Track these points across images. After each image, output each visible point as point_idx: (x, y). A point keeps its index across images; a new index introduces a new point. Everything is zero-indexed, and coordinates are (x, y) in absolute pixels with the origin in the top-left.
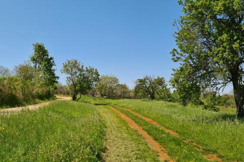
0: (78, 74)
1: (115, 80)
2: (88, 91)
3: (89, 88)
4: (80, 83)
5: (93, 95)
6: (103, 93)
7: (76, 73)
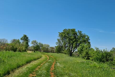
0: (36, 44)
1: (48, 46)
2: (39, 50)
3: (39, 49)
4: (37, 47)
5: (40, 51)
6: (44, 50)
7: (35, 44)
